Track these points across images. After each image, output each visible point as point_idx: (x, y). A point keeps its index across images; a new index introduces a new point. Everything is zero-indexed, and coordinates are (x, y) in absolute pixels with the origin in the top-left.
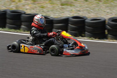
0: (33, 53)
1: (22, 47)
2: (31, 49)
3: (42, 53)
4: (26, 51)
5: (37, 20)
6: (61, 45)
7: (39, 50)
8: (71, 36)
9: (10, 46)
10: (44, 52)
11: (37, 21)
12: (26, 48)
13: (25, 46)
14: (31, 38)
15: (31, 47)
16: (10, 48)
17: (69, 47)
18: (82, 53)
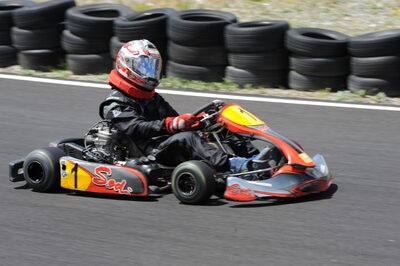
0: (107, 191)
1: (68, 170)
2: (103, 177)
3: (145, 194)
4: (83, 186)
5: (128, 60)
6: (219, 159)
7: (131, 182)
8: (259, 122)
9: (19, 165)
10: (152, 188)
11: (126, 66)
12: (80, 172)
13: (76, 165)
14: (105, 133)
15: (101, 169)
16: (21, 171)
17: (250, 166)
18: (303, 191)
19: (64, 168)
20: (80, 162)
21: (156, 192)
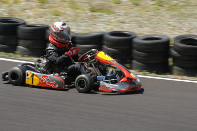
0: (45, 86)
1: (29, 77)
2: (45, 80)
3: (63, 88)
4: (36, 83)
7: (57, 82)
8: (113, 59)
9: (7, 74)
10: (66, 85)
12: (35, 77)
13: (33, 74)
14: (45, 61)
15: (44, 76)
16: (7, 76)
18: (131, 89)
19: (28, 75)
20: (35, 73)
21: (68, 87)
